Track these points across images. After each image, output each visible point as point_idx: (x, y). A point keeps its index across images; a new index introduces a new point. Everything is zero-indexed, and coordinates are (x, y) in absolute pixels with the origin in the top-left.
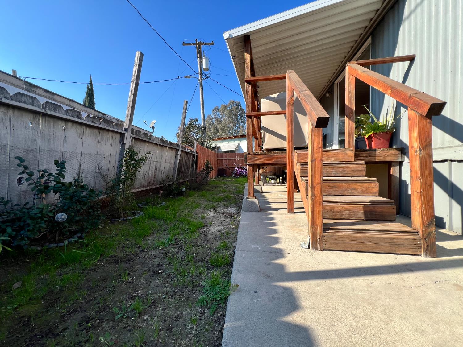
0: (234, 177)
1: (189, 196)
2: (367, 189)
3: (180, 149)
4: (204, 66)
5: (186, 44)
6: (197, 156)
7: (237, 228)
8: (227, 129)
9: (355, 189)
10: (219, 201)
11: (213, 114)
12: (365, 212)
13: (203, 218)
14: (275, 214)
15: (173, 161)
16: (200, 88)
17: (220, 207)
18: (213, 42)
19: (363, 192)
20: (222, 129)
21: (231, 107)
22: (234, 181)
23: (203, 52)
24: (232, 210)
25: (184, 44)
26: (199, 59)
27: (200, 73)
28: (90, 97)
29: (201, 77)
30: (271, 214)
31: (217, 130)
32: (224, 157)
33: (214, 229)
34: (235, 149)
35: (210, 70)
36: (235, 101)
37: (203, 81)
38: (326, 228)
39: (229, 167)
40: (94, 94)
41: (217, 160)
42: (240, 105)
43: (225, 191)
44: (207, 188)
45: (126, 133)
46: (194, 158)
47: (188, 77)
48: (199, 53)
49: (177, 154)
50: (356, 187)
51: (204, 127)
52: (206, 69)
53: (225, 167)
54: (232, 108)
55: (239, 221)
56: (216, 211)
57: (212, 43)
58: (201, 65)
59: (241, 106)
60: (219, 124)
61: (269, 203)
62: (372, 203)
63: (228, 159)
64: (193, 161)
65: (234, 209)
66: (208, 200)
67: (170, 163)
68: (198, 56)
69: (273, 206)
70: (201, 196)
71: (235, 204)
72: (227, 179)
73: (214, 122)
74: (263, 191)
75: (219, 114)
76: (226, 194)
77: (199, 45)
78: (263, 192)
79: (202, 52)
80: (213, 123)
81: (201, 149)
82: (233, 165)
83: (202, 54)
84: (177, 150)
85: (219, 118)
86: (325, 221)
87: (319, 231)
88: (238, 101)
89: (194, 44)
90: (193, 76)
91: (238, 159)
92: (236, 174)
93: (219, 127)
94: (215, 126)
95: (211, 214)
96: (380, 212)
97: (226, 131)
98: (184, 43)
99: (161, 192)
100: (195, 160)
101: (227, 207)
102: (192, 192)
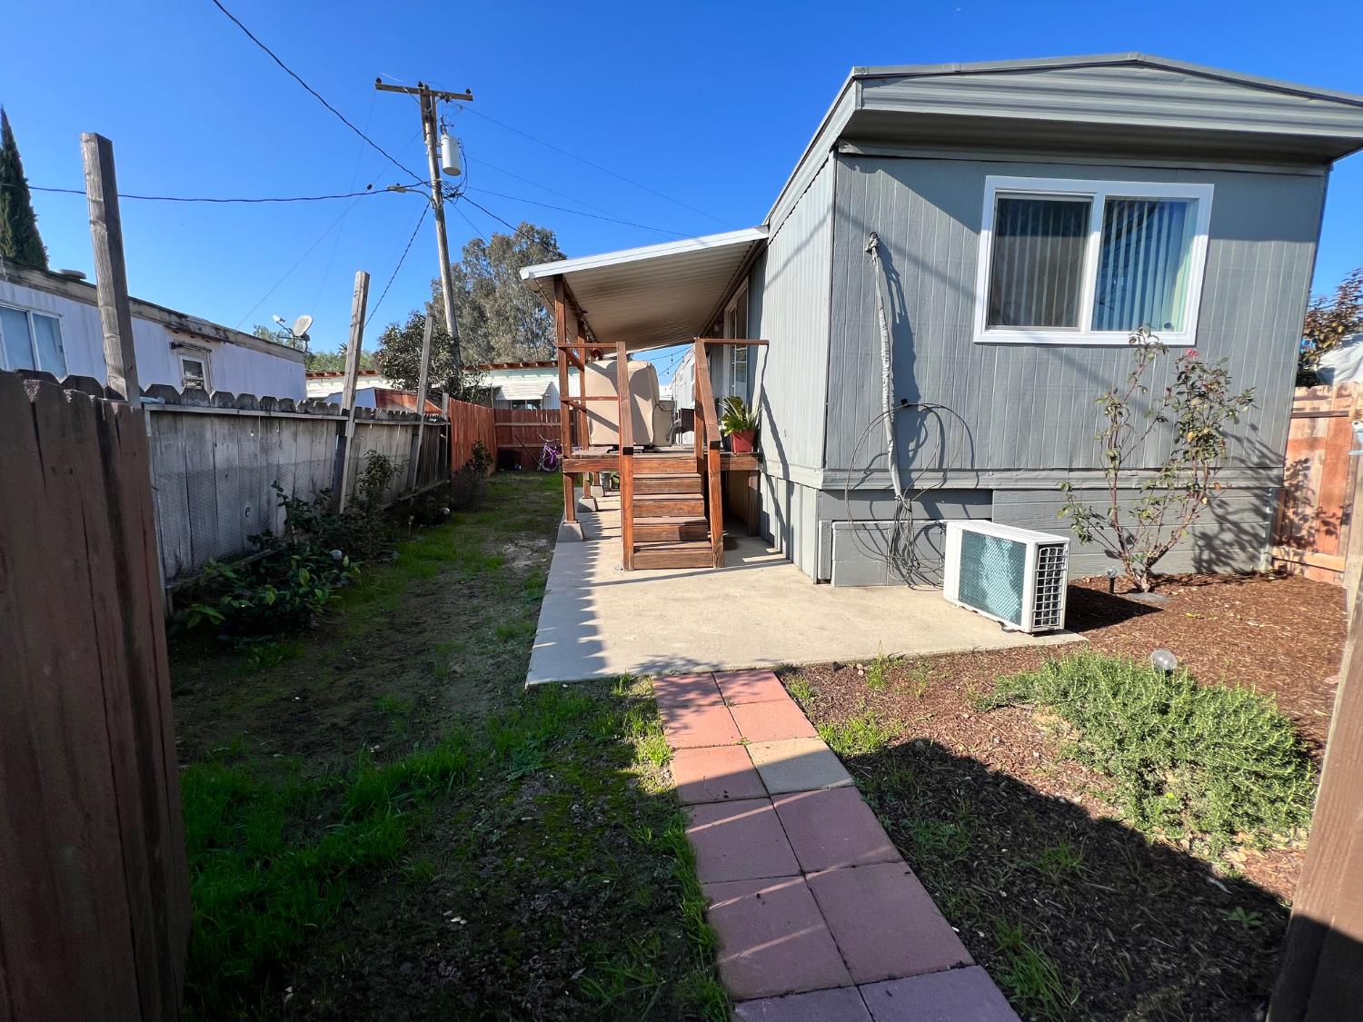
0: (542, 470)
1: (456, 522)
2: (693, 508)
3: (422, 423)
4: (446, 163)
5: (388, 88)
6: (450, 426)
7: (550, 561)
8: (513, 313)
9: (681, 509)
10: (518, 528)
11: (466, 262)
12: (680, 533)
13: (499, 554)
14: (602, 544)
15: (408, 451)
16: (437, 225)
17: (521, 539)
18: (468, 91)
19: (689, 512)
20: (498, 313)
21: (525, 246)
22: (542, 483)
23: (442, 119)
24: (543, 542)
25: (380, 85)
26: (428, 136)
27: (433, 183)
28: (12, 194)
29: (439, 193)
30: (597, 543)
31: (482, 315)
32: (513, 419)
33: (521, 564)
34: (541, 398)
35: (463, 173)
36: (538, 228)
37: (447, 205)
38: (636, 550)
39: (526, 445)
40: (26, 180)
41: (496, 427)
42: (553, 243)
43: (524, 511)
44: (485, 504)
45: (347, 418)
46: (445, 435)
47: (399, 189)
48: (429, 118)
49: (415, 435)
50: (683, 507)
51: (456, 339)
52: (452, 171)
53: (516, 445)
54: (528, 249)
55: (553, 554)
56: (516, 544)
57: (468, 96)
58: (436, 157)
59: (555, 245)
60: (487, 296)
61: (600, 529)
62: (688, 524)
63: (526, 424)
64: (442, 440)
65: (544, 541)
66: (497, 530)
67: (403, 456)
68: (424, 126)
69: (605, 533)
70: (479, 522)
71: (545, 533)
72: (523, 478)
73: (469, 287)
74: (600, 508)
75: (485, 263)
76: (529, 517)
77: (426, 95)
78: (598, 510)
79: (438, 117)
80: (468, 293)
81: (457, 410)
82: (538, 440)
83: (439, 124)
84: (416, 428)
85: (488, 276)
86: (635, 544)
87: (630, 552)
88: (548, 230)
89: (412, 91)
90: (413, 188)
91: (551, 424)
92: (547, 464)
93: (488, 307)
94: (473, 302)
95: (510, 549)
96: (695, 532)
97: (511, 321)
98: (379, 80)
99: (412, 518)
100: (447, 437)
101: (534, 539)
102: (461, 515)
